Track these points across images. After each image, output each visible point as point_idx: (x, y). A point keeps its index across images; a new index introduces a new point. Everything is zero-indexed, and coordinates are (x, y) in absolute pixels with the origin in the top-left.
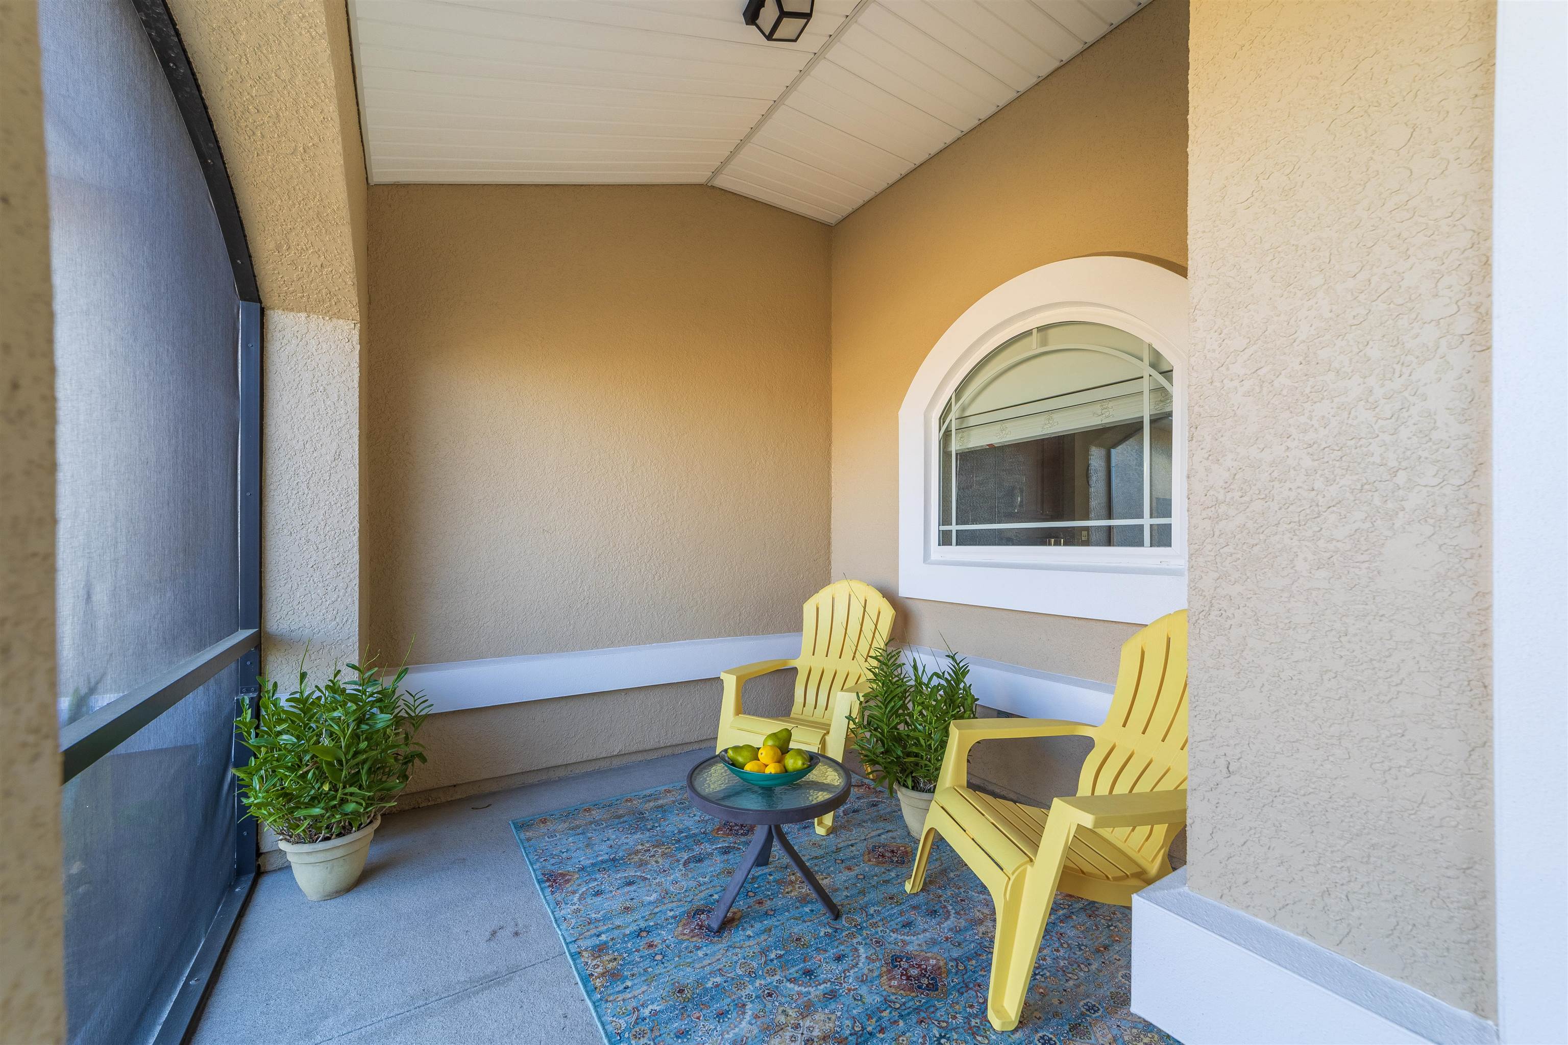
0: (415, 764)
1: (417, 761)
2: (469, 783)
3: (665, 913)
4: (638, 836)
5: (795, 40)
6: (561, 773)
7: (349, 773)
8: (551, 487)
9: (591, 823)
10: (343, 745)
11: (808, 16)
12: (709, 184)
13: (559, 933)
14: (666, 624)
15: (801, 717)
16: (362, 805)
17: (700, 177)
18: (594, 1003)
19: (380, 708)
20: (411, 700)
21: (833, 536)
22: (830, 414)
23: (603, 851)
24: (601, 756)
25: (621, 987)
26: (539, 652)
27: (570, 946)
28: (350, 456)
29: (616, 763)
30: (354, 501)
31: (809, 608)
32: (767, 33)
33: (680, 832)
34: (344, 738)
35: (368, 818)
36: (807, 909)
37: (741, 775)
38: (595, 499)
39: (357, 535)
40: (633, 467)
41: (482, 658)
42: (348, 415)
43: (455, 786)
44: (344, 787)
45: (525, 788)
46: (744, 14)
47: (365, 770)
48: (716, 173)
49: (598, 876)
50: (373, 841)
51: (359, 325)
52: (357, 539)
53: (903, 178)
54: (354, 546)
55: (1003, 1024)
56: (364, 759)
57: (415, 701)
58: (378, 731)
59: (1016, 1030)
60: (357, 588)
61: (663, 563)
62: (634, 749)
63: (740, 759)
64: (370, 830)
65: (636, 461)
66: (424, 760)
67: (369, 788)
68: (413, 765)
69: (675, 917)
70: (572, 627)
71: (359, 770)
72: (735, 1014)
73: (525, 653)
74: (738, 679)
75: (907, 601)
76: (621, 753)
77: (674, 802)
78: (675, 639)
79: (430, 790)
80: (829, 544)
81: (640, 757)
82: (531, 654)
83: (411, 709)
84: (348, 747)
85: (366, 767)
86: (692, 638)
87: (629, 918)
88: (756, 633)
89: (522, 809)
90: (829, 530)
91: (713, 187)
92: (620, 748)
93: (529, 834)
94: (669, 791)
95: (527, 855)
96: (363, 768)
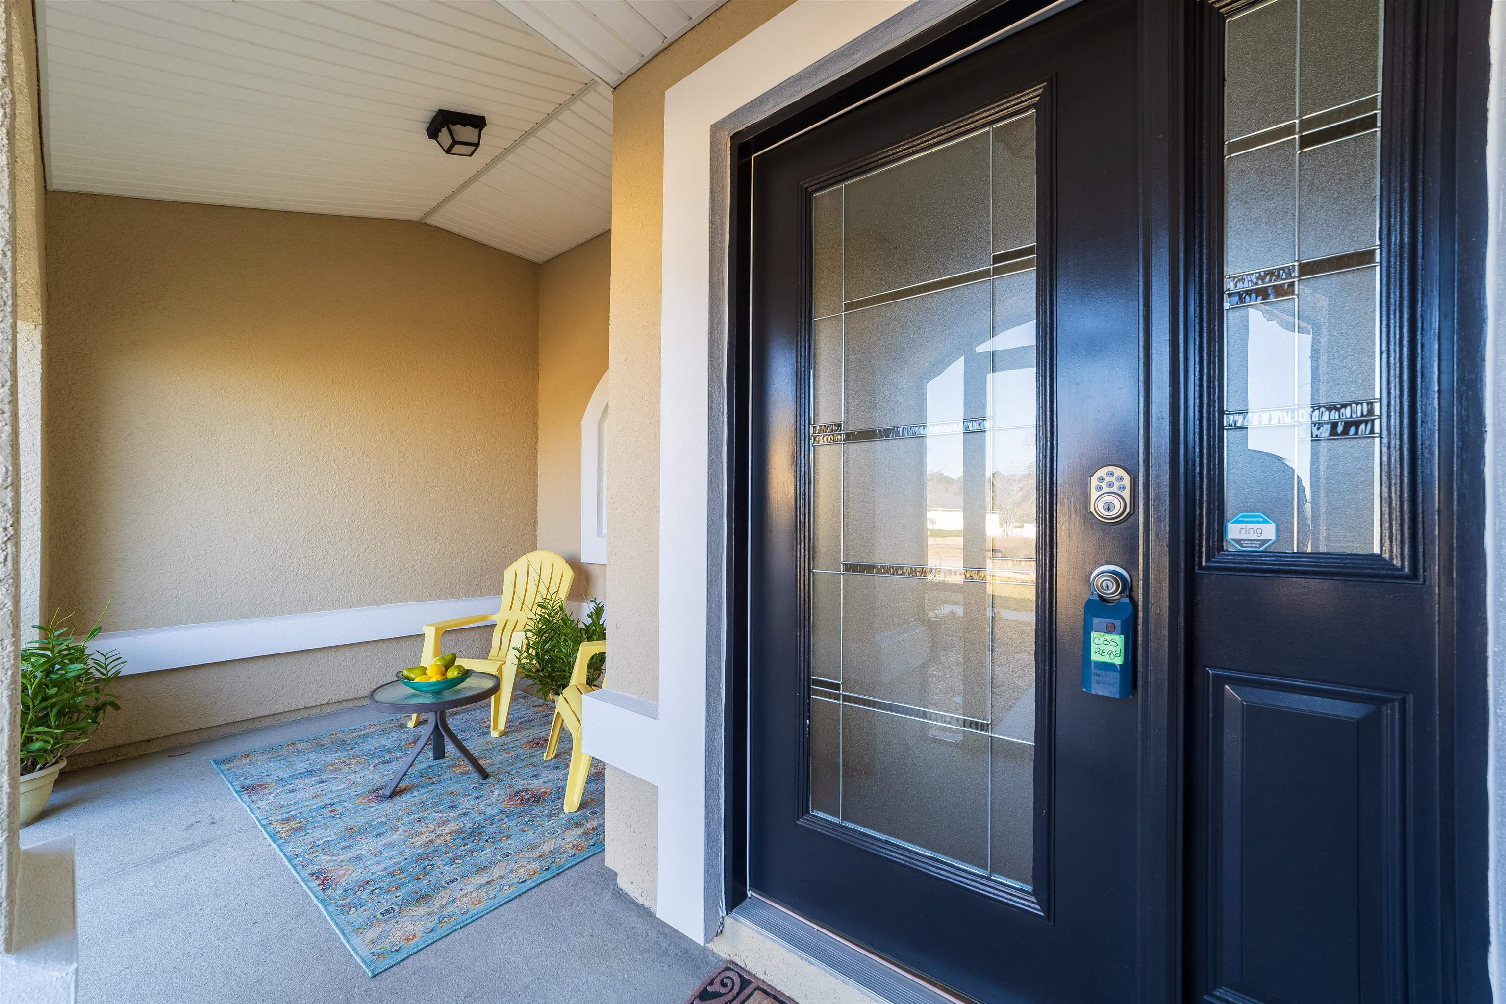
0: (107, 714)
1: (109, 709)
2: (165, 737)
3: (350, 793)
4: (337, 754)
5: (471, 155)
6: (268, 722)
7: (36, 716)
8: (258, 473)
9: (293, 752)
10: (30, 692)
11: (477, 145)
12: (422, 222)
13: (253, 816)
14: (378, 591)
15: (496, 659)
16: (49, 742)
17: (415, 216)
18: (279, 845)
19: (69, 660)
20: (102, 659)
21: (539, 515)
22: (537, 417)
23: (302, 767)
24: (311, 705)
25: (304, 834)
26: (246, 617)
27: (262, 821)
28: (30, 444)
29: (326, 710)
30: (35, 485)
31: (509, 574)
32: (446, 149)
33: (375, 748)
34: (32, 686)
35: (54, 757)
36: (465, 778)
37: (410, 685)
38: (305, 484)
39: (39, 514)
40: (345, 457)
41: (181, 624)
42: (27, 407)
43: (148, 741)
44: (30, 728)
45: (227, 737)
46: (427, 131)
47: (54, 713)
48: (427, 215)
49: (294, 782)
50: (57, 783)
51: (41, 326)
52: (39, 519)
53: (588, 242)
54: (34, 525)
55: (570, 808)
56: (53, 703)
57: (106, 659)
58: (68, 680)
59: (578, 810)
60: (38, 563)
61: (374, 539)
62: (344, 698)
63: (412, 676)
64: (56, 769)
65: (348, 452)
66: (116, 707)
67: (58, 727)
68: (104, 713)
69: (357, 795)
70: (280, 594)
71: (48, 713)
72: (390, 833)
73: (229, 618)
74: (437, 630)
75: (589, 565)
76: (331, 702)
77: (376, 731)
78: (386, 602)
79: (119, 746)
80: (536, 522)
81: (351, 704)
82: (235, 619)
83: (102, 667)
84: (35, 694)
85: (55, 710)
86: (404, 601)
87: (318, 800)
88: (466, 595)
89: (225, 750)
90: (535, 510)
91: (426, 224)
92: (330, 697)
93: (228, 766)
94: (374, 725)
95: (227, 778)
96: (51, 712)
